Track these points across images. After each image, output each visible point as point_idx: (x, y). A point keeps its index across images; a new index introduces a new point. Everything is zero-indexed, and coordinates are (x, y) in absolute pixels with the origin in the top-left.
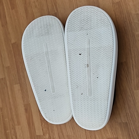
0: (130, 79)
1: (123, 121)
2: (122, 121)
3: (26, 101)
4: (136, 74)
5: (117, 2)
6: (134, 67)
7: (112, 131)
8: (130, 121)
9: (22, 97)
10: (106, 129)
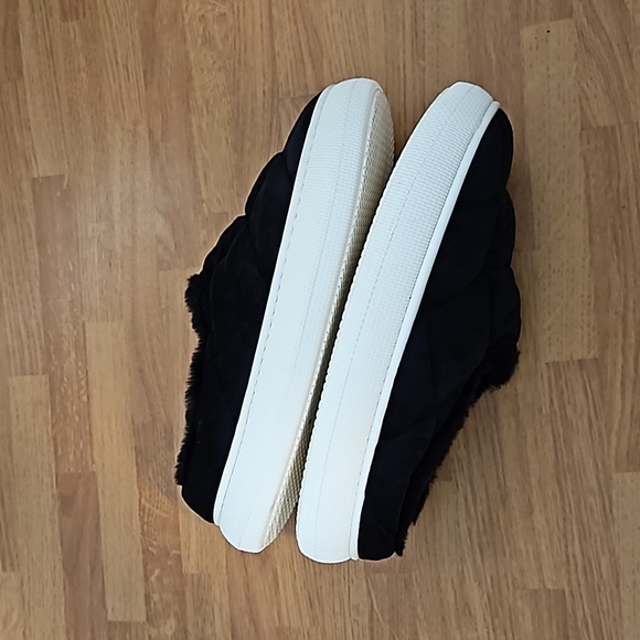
0: (606, 426)
1: (549, 586)
2: (544, 586)
3: (71, 457)
4: (632, 413)
5: (602, 125)
6: (629, 386)
7: (496, 621)
8: (579, 585)
9: (54, 439)
10: (470, 613)
